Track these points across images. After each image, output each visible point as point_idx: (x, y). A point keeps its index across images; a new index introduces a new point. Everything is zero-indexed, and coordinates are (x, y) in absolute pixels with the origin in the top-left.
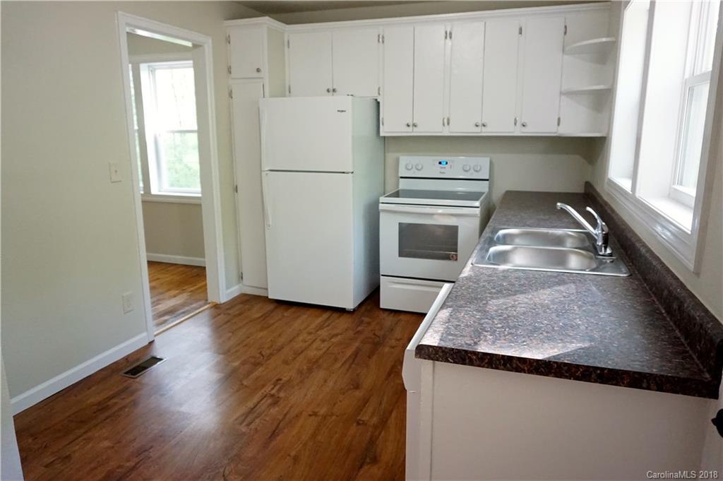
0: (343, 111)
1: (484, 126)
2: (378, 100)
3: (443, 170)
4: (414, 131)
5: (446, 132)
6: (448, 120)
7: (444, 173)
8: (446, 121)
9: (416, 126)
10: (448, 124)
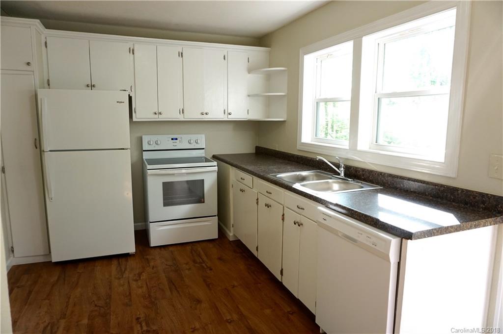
0: (121, 102)
1: (207, 114)
2: (131, 95)
3: (175, 144)
4: (160, 117)
5: (181, 118)
6: (183, 110)
7: (176, 146)
8: (181, 110)
9: (161, 114)
10: (183, 112)
